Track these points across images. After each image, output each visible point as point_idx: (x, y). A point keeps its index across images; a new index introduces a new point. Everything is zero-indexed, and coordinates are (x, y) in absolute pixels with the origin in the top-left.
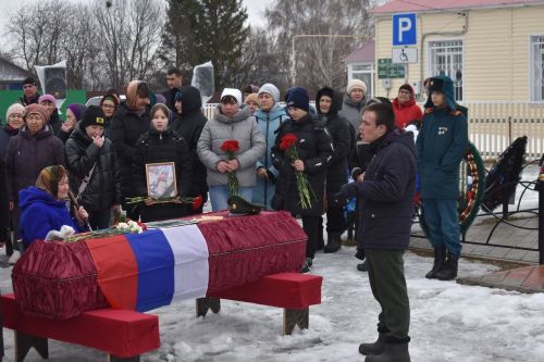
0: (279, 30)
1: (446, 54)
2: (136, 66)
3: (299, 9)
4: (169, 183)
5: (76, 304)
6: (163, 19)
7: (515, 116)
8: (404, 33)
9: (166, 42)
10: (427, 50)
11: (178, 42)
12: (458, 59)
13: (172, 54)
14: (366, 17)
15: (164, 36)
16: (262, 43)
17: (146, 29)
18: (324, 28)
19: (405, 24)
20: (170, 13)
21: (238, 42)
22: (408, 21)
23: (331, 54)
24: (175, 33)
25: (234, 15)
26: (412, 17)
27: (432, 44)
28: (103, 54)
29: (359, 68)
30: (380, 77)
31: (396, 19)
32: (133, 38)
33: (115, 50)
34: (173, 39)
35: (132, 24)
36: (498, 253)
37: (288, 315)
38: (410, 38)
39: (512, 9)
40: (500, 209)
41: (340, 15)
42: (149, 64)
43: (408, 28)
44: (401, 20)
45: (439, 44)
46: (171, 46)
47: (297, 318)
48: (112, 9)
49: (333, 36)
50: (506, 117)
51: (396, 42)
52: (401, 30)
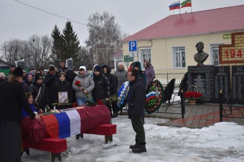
0: (90, 47)
1: (146, 53)
2: (43, 60)
3: (96, 40)
4: (66, 98)
6: (52, 44)
7: (169, 72)
9: (53, 52)
10: (139, 52)
11: (57, 52)
12: (150, 55)
13: (55, 56)
14: (118, 42)
15: (52, 50)
16: (84, 52)
17: (46, 48)
18: (105, 46)
19: (133, 44)
20: (54, 43)
21: (77, 51)
22: (134, 43)
23: (107, 54)
24: (56, 49)
25: (75, 43)
26: (135, 42)
27: (141, 50)
28: (32, 57)
29: (118, 59)
30: (125, 61)
31: (130, 43)
32: (42, 51)
33: (37, 55)
34: (55, 51)
35: (42, 46)
36: (169, 116)
37: (106, 138)
38: (135, 49)
39: (166, 39)
40: (167, 102)
41: (110, 42)
42: (48, 60)
43: (134, 46)
44: (132, 43)
45: (143, 50)
46: (55, 53)
47: (109, 139)
48: (35, 42)
49: (108, 49)
50: (166, 72)
51: (130, 50)
52: (132, 46)
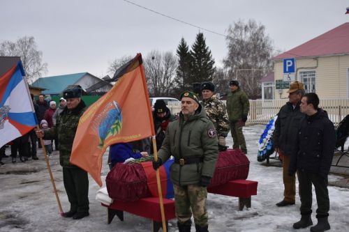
0: (229, 69)
1: (308, 77)
2: (165, 85)
3: (238, 59)
5: (137, 195)
6: (177, 64)
7: (342, 105)
8: (289, 67)
9: (179, 74)
10: (299, 76)
11: (184, 74)
12: (314, 79)
13: (181, 80)
14: (268, 62)
15: (177, 72)
16: (221, 75)
17: (170, 69)
18: (249, 67)
19: (289, 63)
20: (180, 62)
21: (211, 74)
22: (291, 61)
23: (253, 79)
24: (182, 70)
25: (208, 62)
26: (293, 60)
27: (301, 73)
28: (151, 80)
29: (268, 84)
30: (277, 88)
31: (285, 61)
32: (164, 73)
33: (156, 78)
34: (182, 73)
35: (164, 67)
36: (342, 170)
37: (241, 201)
38: (292, 70)
39: (339, 56)
40: (340, 149)
41: (257, 61)
42: (171, 84)
43: (291, 65)
44: (287, 61)
45: (304, 73)
46: (181, 76)
47: (245, 202)
48: (155, 60)
49: (254, 70)
50: (337, 105)
51: (285, 71)
52: (288, 66)
